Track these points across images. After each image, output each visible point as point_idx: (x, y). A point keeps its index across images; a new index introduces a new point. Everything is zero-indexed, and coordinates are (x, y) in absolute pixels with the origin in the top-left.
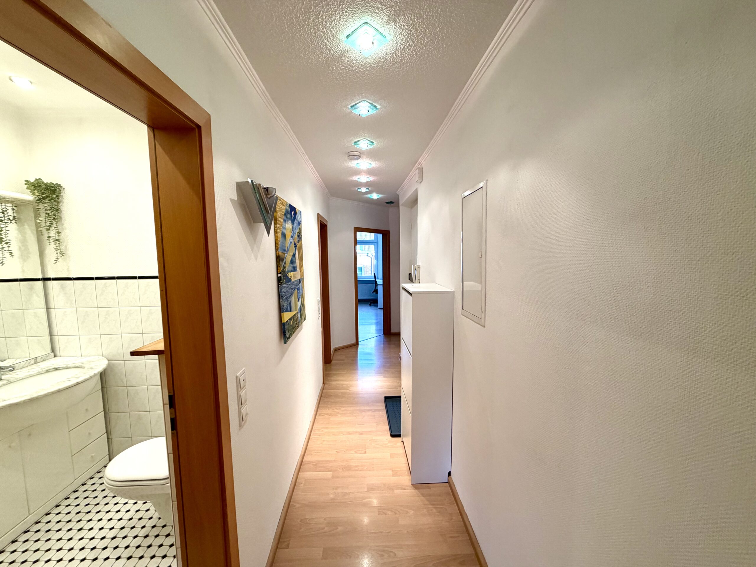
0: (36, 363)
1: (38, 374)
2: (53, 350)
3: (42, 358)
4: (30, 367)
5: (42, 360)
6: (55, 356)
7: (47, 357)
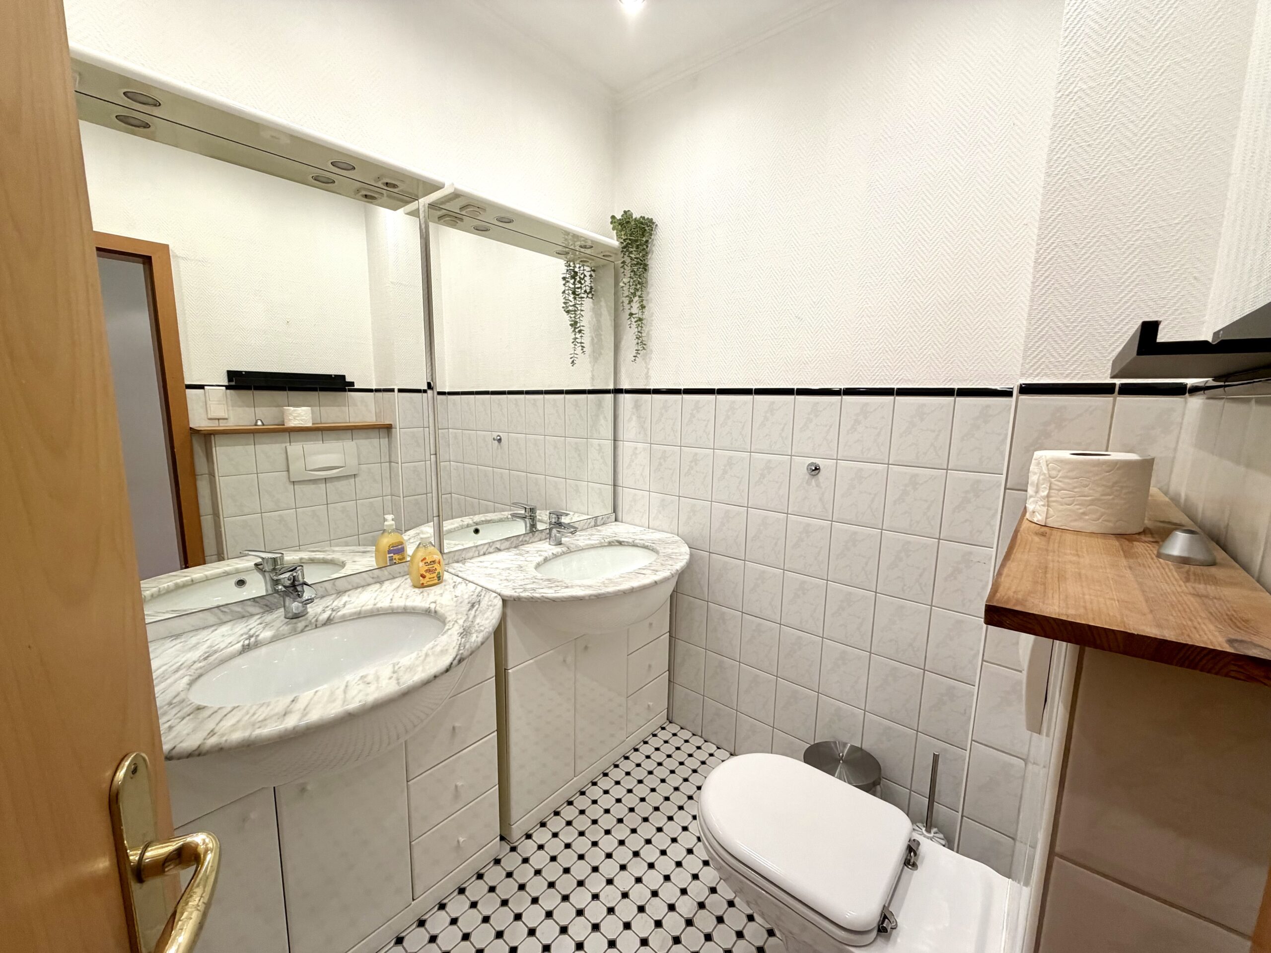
0: (596, 525)
1: (599, 545)
2: (615, 511)
3: (603, 518)
4: (589, 531)
5: (602, 522)
6: (616, 520)
7: (608, 518)
